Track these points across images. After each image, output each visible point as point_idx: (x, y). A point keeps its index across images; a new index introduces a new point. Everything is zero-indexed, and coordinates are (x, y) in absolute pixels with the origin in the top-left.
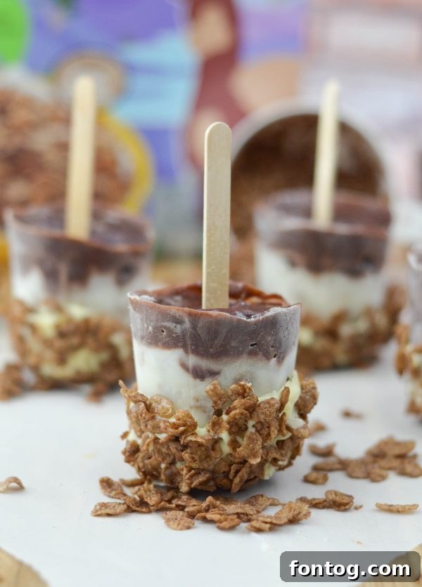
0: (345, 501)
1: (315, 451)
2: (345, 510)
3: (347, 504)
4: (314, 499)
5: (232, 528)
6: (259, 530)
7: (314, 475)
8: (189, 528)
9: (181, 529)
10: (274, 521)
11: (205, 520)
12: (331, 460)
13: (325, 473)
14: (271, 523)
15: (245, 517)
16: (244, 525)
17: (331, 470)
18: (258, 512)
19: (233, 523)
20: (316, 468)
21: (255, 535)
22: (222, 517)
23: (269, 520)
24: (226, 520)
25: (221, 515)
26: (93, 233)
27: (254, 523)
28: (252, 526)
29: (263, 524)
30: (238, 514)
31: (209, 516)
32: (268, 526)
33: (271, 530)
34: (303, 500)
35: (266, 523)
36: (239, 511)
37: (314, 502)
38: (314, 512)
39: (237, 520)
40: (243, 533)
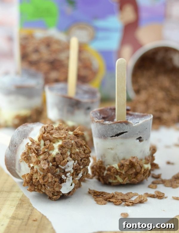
0: (161, 195)
1: (153, 177)
2: (161, 199)
3: (161, 197)
4: (150, 194)
5: (120, 204)
6: (128, 205)
7: (152, 185)
8: (105, 204)
9: (102, 205)
10: (133, 202)
11: (110, 201)
12: (159, 179)
13: (156, 185)
14: (132, 203)
15: (125, 200)
16: (123, 203)
17: (159, 184)
18: (130, 198)
19: (120, 203)
20: (153, 183)
21: (126, 207)
22: (116, 201)
23: (132, 202)
24: (118, 202)
25: (116, 200)
27: (127, 203)
29: (130, 203)
30: (122, 200)
32: (131, 204)
33: (132, 205)
34: (146, 194)
35: (131, 203)
36: (122, 198)
37: (150, 195)
38: (149, 199)
39: (122, 202)
40: (123, 206)
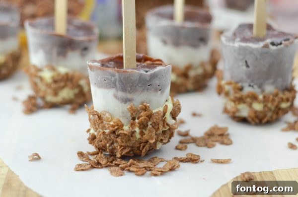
0: (196, 158)
1: (180, 134)
2: (196, 163)
3: (197, 160)
4: (181, 158)
5: (143, 175)
6: (156, 175)
7: (181, 146)
8: (122, 175)
9: (118, 176)
10: (163, 170)
11: (129, 171)
12: (188, 138)
13: (186, 144)
14: (161, 171)
15: (149, 169)
16: (148, 173)
17: (188, 143)
18: (155, 166)
19: (143, 172)
20: (181, 142)
21: (153, 178)
22: (138, 170)
23: (160, 170)
24: (139, 171)
25: (137, 168)
26: (68, 30)
27: (153, 172)
28: (152, 173)
30: (145, 167)
31: (131, 169)
32: (160, 173)
33: (161, 174)
34: (176, 158)
35: (159, 171)
37: (181, 159)
38: (182, 164)
39: (145, 170)
40: (148, 176)
